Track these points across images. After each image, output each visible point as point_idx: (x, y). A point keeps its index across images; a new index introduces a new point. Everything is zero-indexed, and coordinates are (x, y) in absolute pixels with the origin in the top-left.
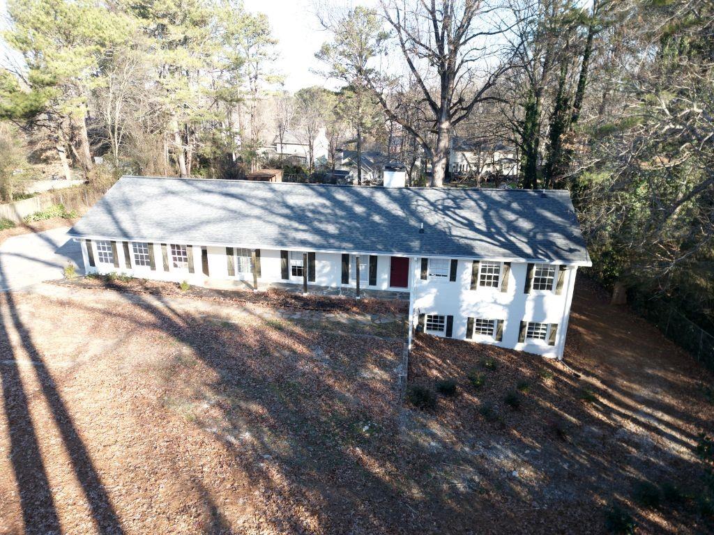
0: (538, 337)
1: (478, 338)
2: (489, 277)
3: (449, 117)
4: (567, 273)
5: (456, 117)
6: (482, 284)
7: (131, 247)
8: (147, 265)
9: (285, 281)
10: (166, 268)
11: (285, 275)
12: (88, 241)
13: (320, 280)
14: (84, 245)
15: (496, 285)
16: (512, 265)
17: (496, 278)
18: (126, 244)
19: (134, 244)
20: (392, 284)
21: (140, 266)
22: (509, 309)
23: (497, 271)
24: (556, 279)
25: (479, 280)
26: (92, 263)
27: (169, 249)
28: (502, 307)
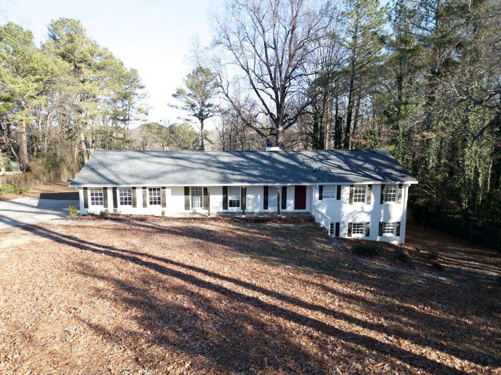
0: (389, 232)
1: (354, 236)
2: (359, 196)
3: (283, 124)
4: (403, 189)
5: (287, 124)
6: (355, 200)
7: (118, 192)
8: (129, 204)
9: (225, 211)
10: (145, 205)
11: (225, 207)
12: (85, 189)
13: (249, 208)
14: (81, 192)
15: (363, 200)
16: (373, 187)
17: (363, 196)
18: (114, 189)
19: (121, 189)
20: (296, 207)
21: (124, 206)
22: (372, 215)
23: (364, 192)
24: (397, 194)
25: (354, 198)
26: (86, 206)
27: (147, 190)
28: (367, 215)
